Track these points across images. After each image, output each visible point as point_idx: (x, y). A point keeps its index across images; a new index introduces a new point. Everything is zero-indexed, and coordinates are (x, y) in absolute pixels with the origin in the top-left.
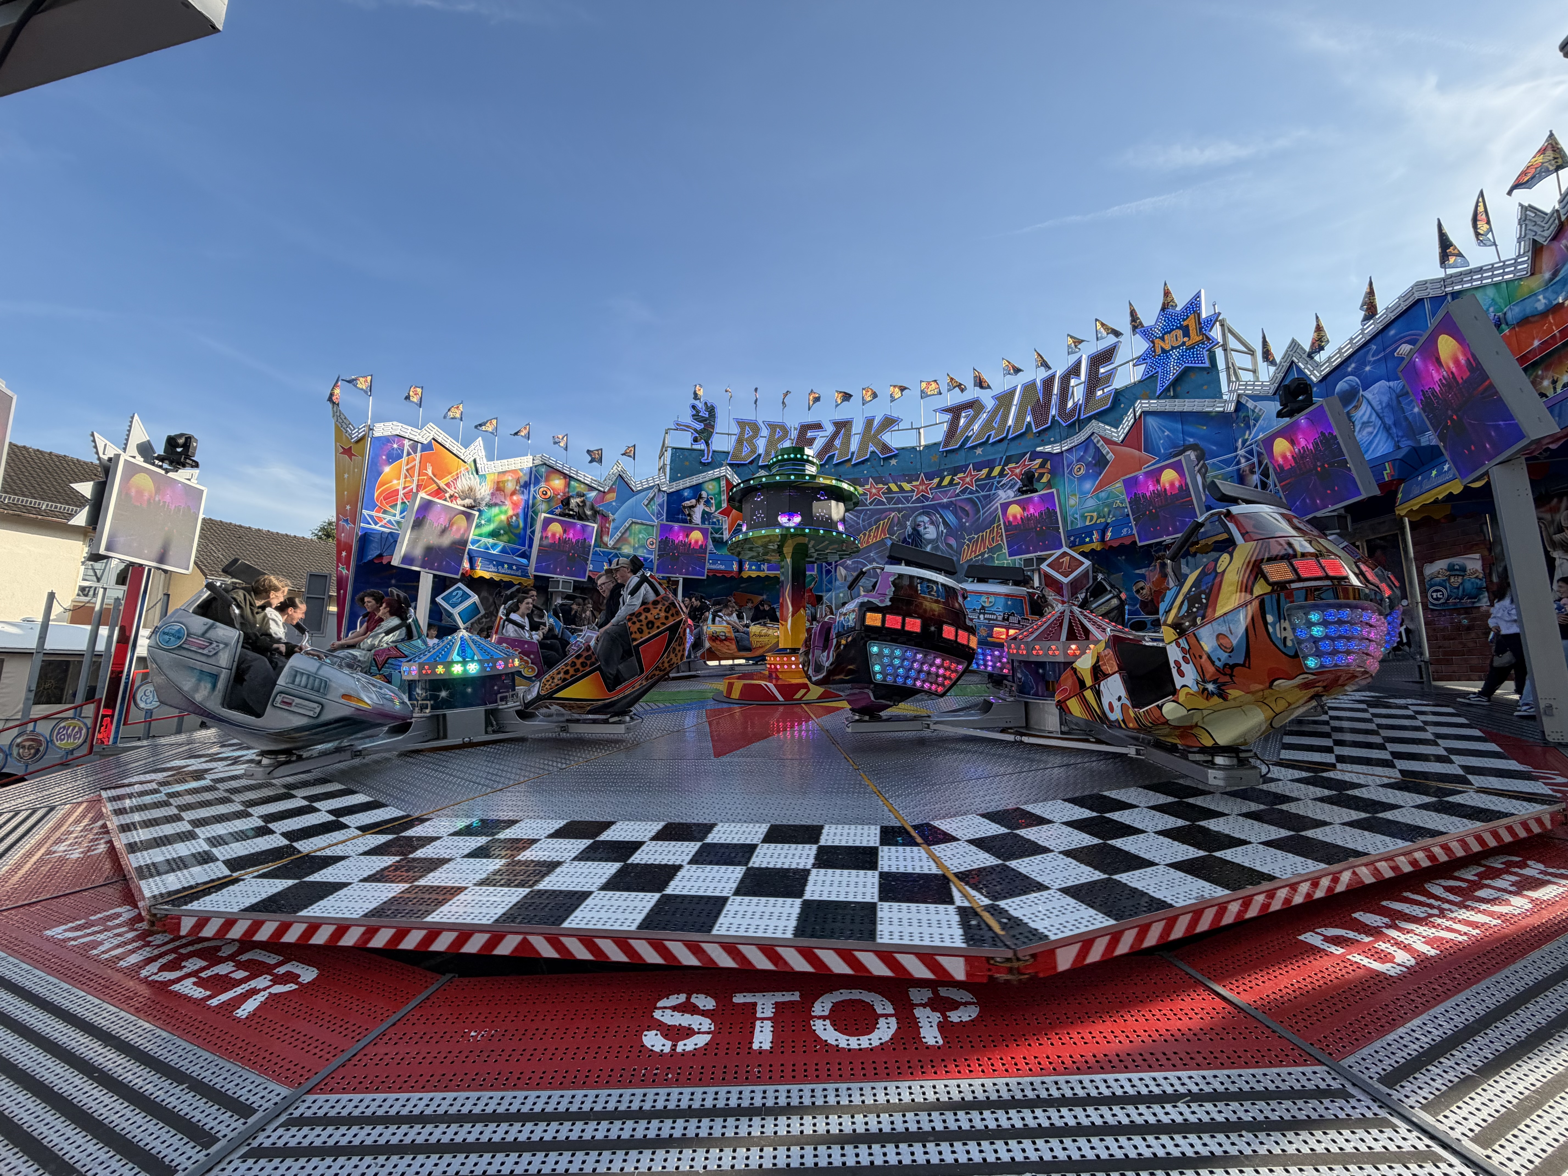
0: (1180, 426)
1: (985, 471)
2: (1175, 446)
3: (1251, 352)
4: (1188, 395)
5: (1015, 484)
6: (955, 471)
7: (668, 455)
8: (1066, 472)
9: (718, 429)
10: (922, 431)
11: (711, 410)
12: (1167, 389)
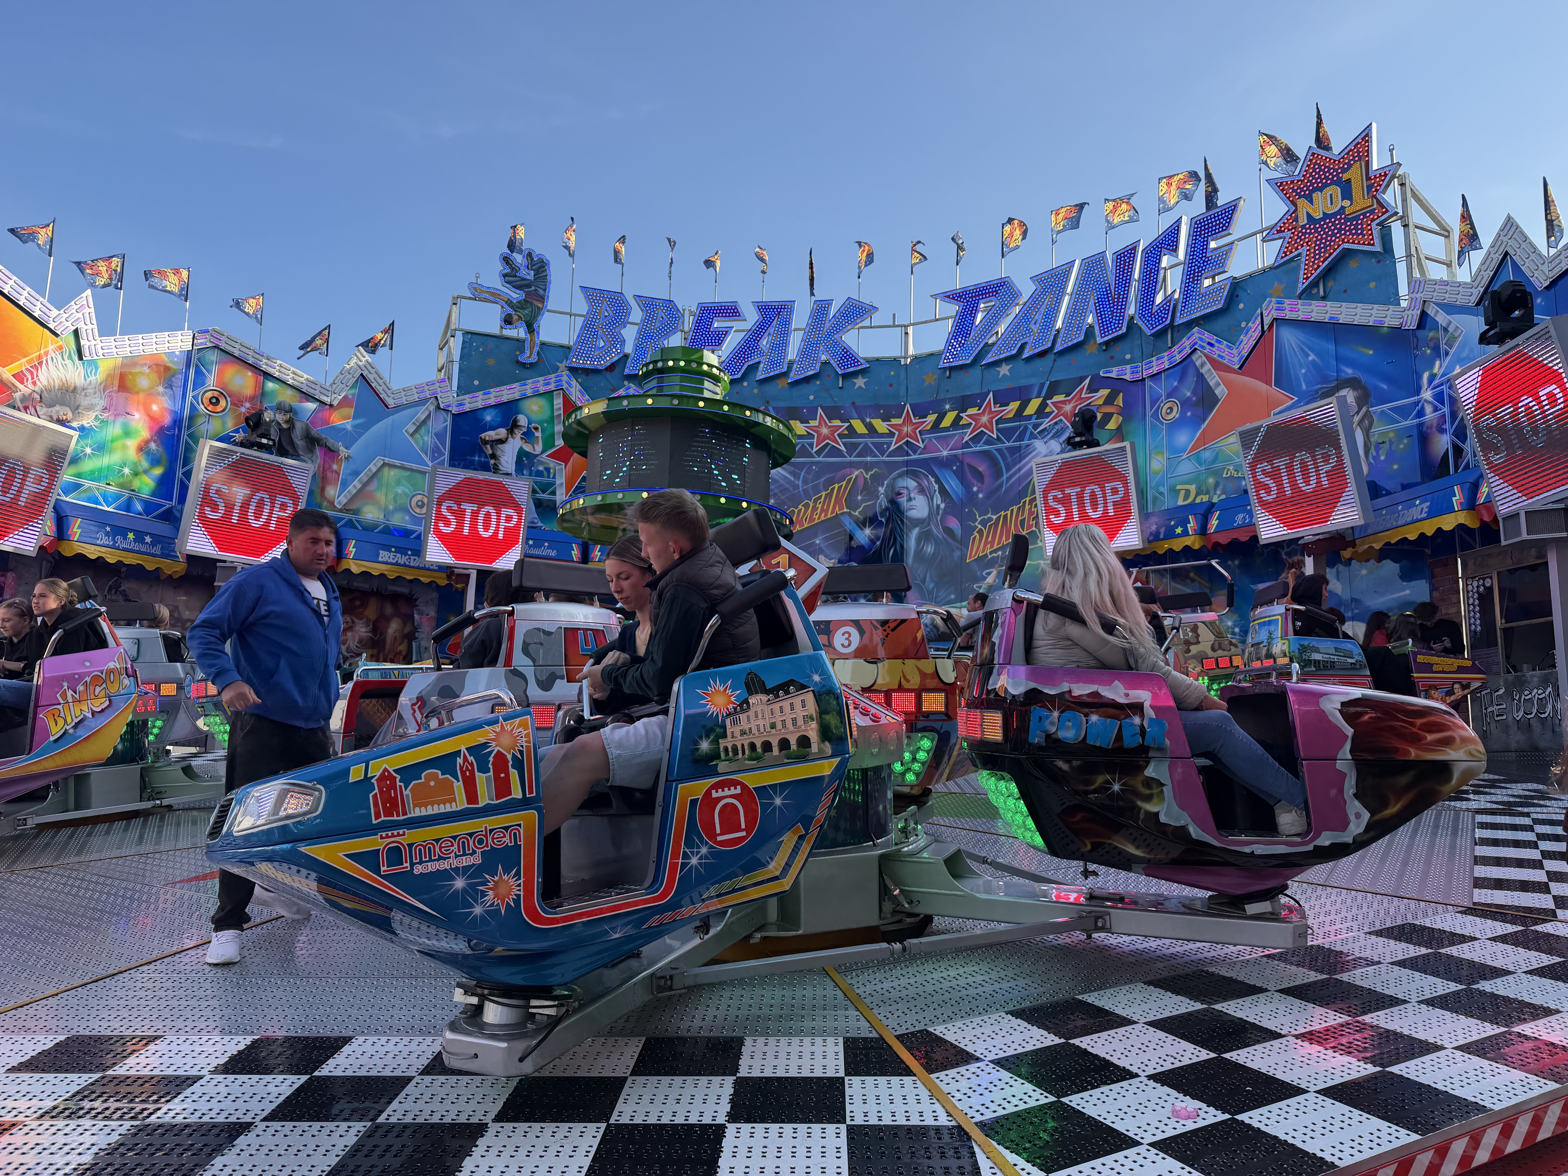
0: (1331, 347)
1: (1014, 405)
2: (1325, 379)
3: (1446, 233)
4: (1346, 295)
5: (1063, 430)
6: (963, 404)
7: (456, 345)
8: (1149, 413)
9: (551, 304)
10: (910, 330)
11: (540, 267)
12: (1315, 284)
